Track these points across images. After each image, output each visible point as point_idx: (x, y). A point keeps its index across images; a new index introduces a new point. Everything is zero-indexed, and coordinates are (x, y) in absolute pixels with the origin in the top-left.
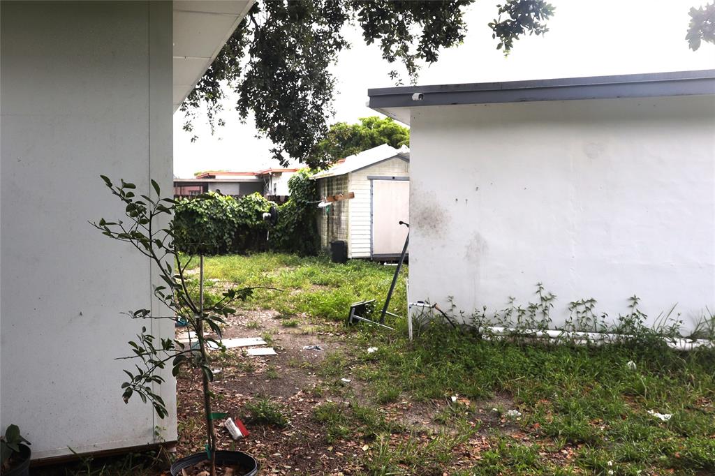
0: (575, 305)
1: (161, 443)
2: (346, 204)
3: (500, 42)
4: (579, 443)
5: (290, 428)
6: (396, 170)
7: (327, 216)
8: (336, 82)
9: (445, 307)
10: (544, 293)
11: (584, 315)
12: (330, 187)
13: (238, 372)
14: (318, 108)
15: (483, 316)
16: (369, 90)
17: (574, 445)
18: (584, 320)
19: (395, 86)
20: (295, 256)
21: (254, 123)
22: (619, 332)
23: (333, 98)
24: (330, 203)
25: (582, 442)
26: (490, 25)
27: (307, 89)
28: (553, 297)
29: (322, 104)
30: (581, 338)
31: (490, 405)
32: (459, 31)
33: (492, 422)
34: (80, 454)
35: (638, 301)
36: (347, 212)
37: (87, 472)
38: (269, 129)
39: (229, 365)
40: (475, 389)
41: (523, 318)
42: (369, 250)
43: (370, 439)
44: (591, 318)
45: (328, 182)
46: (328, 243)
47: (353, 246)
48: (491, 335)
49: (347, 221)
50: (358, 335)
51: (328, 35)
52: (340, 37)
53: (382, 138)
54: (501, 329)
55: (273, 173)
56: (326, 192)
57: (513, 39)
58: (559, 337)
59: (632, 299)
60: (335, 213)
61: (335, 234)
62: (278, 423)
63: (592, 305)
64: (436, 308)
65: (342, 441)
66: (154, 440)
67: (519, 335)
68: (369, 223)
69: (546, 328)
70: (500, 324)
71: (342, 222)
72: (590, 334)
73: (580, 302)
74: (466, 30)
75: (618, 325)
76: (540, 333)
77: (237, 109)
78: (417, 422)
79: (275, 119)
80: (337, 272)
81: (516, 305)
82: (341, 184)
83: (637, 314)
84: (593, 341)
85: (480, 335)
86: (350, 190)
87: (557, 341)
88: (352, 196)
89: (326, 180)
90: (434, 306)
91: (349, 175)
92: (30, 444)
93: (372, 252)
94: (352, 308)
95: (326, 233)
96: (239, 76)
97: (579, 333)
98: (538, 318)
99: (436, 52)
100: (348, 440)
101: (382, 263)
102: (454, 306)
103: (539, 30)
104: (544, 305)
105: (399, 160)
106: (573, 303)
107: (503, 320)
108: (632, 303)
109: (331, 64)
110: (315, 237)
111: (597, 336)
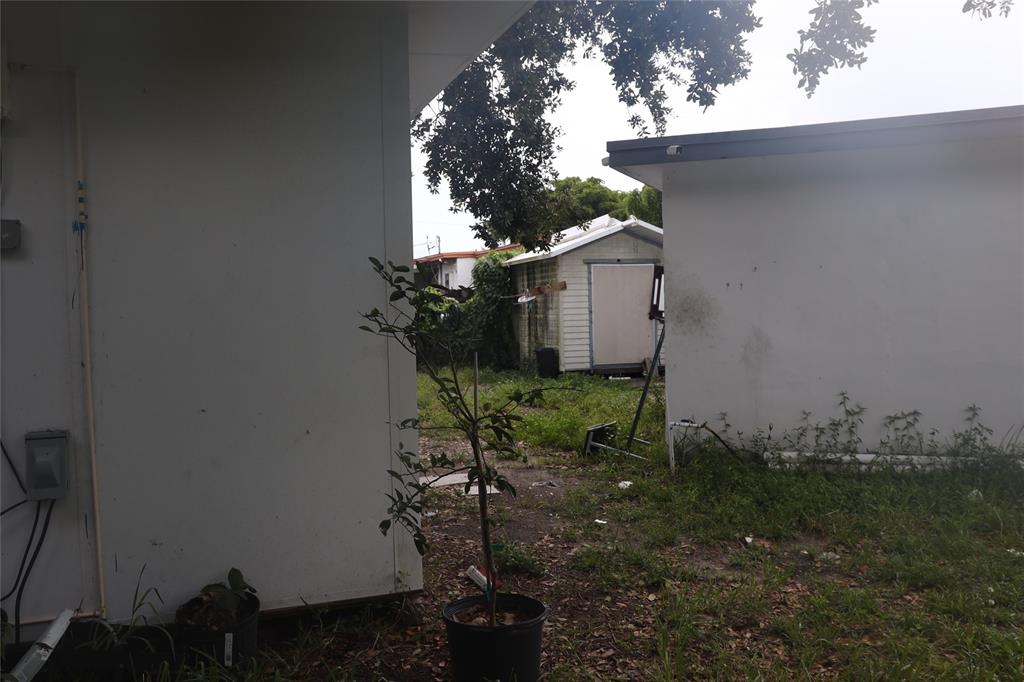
0: (893, 419)
1: (404, 593)
2: (555, 298)
3: (802, 77)
4: (925, 587)
5: (549, 577)
6: (622, 250)
7: (527, 316)
8: (557, 133)
9: (718, 427)
10: (850, 406)
11: (905, 432)
12: (531, 276)
13: (458, 515)
14: (533, 168)
15: (769, 438)
16: (609, 144)
17: (918, 589)
18: (906, 439)
19: (637, 137)
20: (488, 370)
21: (449, 192)
22: (953, 453)
23: (553, 155)
24: (534, 297)
25: (929, 586)
26: (789, 57)
27: (520, 145)
28: (862, 410)
29: (539, 164)
30: (902, 463)
31: (797, 546)
32: (741, 64)
33: (804, 567)
34: (313, 606)
35: (978, 412)
36: (557, 308)
37: (319, 628)
38: (468, 200)
39: (444, 507)
40: (774, 528)
41: (823, 439)
42: (588, 360)
43: (654, 587)
44: (915, 436)
45: (528, 268)
46: (529, 352)
47: (567, 354)
48: (781, 462)
49: (557, 321)
50: (602, 467)
51: (542, 71)
52: (558, 74)
53: (584, 208)
54: (794, 455)
55: (444, 259)
56: (526, 283)
57: (821, 73)
58: (873, 462)
59: (971, 409)
60: (540, 311)
61: (541, 339)
62: (533, 571)
63: (916, 420)
64: (707, 428)
65: (620, 591)
66: (396, 588)
67: (819, 462)
68: (587, 323)
69: (855, 451)
70: (792, 447)
71: (550, 323)
72: (915, 458)
73: (899, 415)
74: (750, 63)
75: (952, 445)
76: (847, 458)
77: (426, 173)
78: (708, 568)
79: (478, 185)
80: (551, 390)
81: (813, 421)
82: (547, 271)
83: (978, 427)
84: (919, 467)
85: (766, 463)
86: (560, 279)
87: (870, 468)
88: (564, 287)
89: (525, 266)
90: (703, 426)
91: (559, 258)
92: (255, 591)
93: (592, 361)
94: (589, 432)
95: (527, 338)
96: (428, 130)
97: (899, 457)
98: (843, 438)
99: (714, 92)
100: (628, 589)
101: (607, 377)
102: (728, 425)
103: (856, 61)
104: (850, 421)
105: (626, 236)
106: (890, 417)
107: (795, 442)
108: (970, 414)
109: (547, 111)
110: (511, 345)
111: (924, 459)
